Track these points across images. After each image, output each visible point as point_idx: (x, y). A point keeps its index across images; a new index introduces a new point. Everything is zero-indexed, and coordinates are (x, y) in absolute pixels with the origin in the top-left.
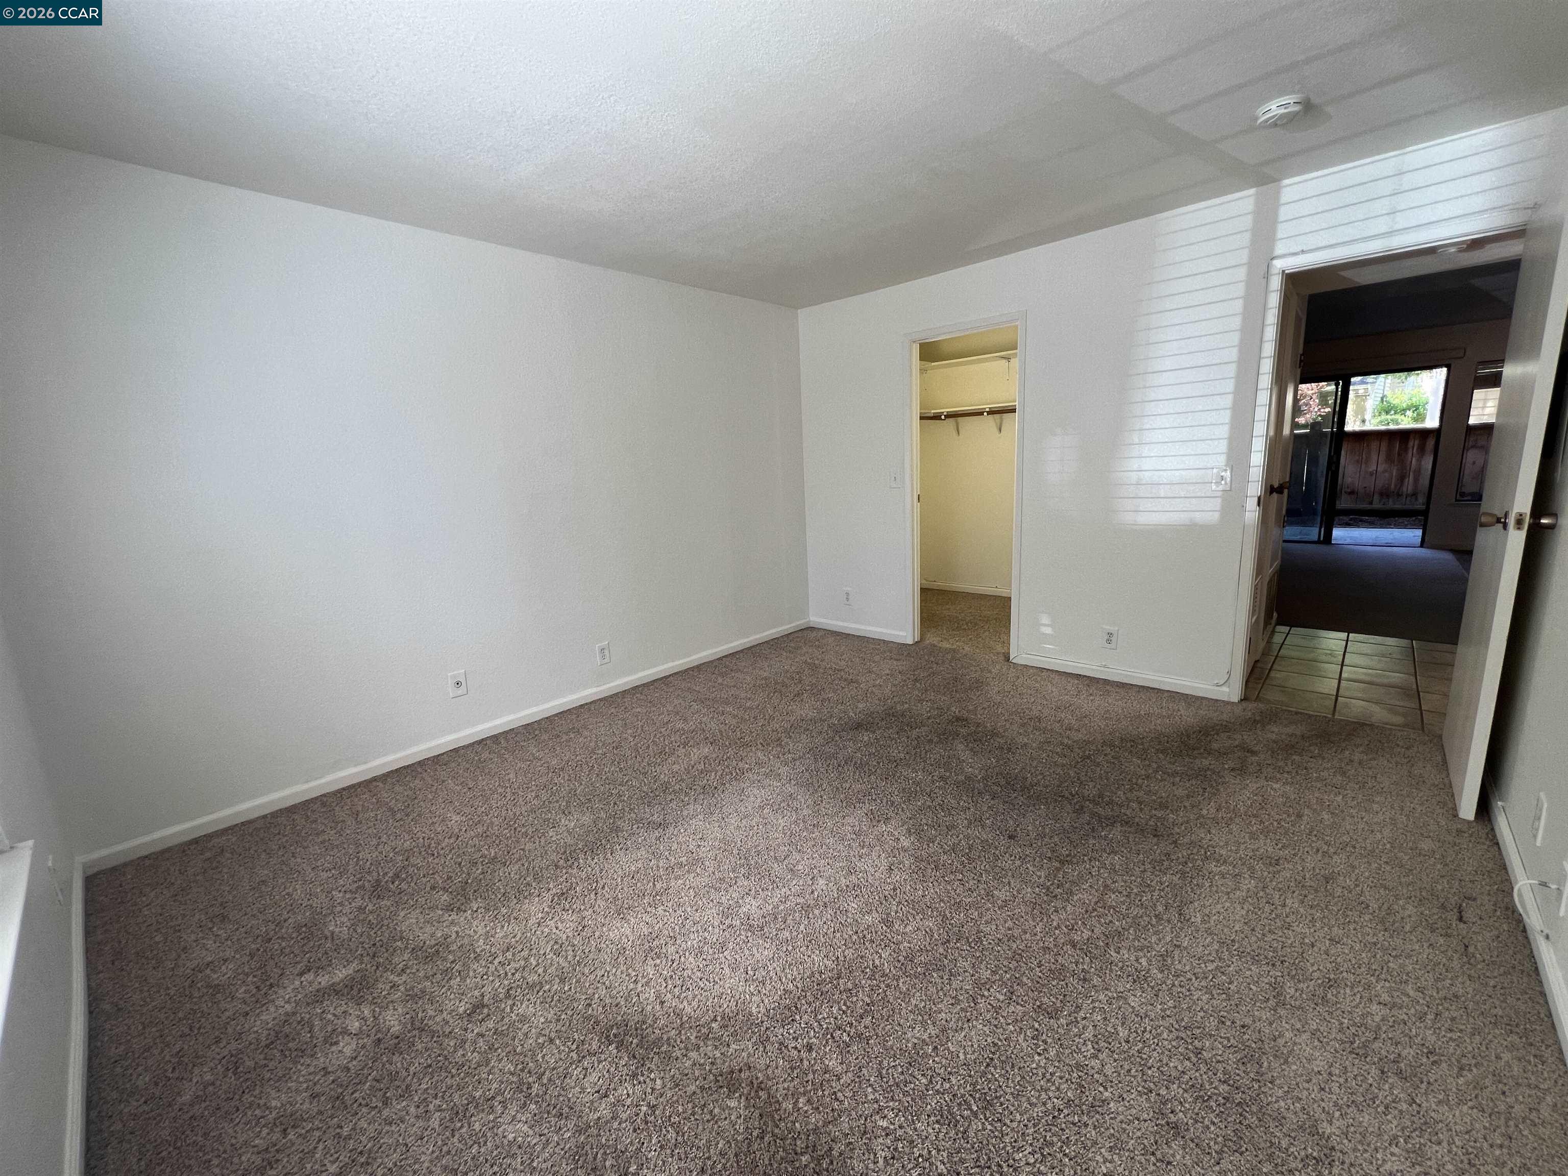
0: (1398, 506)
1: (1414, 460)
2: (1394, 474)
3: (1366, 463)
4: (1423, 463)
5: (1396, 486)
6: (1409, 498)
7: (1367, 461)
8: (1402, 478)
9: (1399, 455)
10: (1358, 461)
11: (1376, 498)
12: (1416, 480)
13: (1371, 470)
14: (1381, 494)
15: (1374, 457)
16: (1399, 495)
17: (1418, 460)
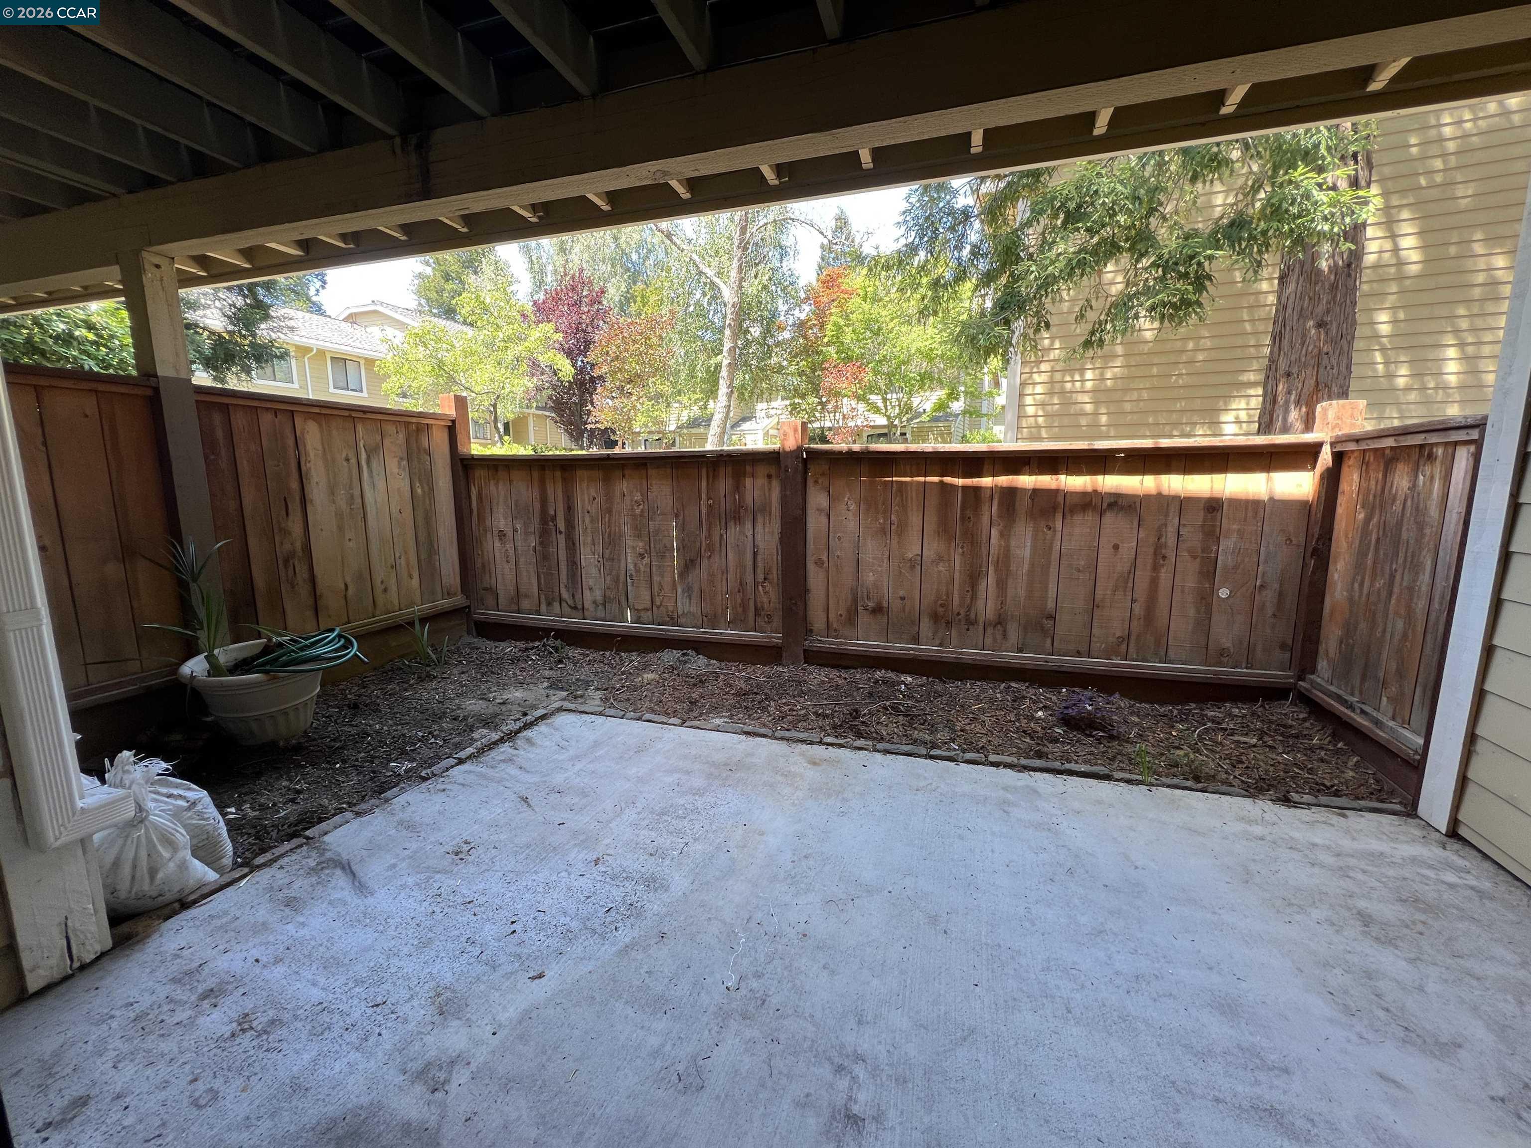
0: (970, 653)
1: (994, 532)
2: (957, 568)
3: (899, 536)
4: (1013, 543)
5: (962, 598)
6: (990, 631)
7: (902, 527)
8: (973, 578)
9: (963, 518)
10: (883, 531)
11: (926, 626)
12: (1001, 585)
13: (910, 555)
14: (935, 618)
15: (915, 519)
16: (971, 622)
17: (1001, 535)
